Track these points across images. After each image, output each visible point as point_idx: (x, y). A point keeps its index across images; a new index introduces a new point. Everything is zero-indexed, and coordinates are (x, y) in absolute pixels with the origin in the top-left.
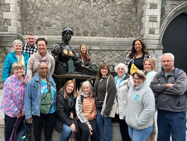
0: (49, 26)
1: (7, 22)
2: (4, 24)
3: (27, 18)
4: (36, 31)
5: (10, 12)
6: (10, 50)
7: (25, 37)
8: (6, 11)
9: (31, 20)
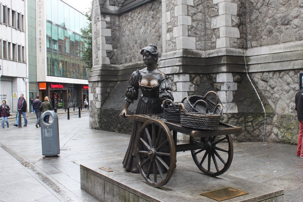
0: (287, 24)
1: (216, 33)
2: (212, 37)
3: (252, 18)
4: (266, 37)
5: (219, 16)
6: (215, 78)
7: (249, 52)
8: (214, 16)
9: (258, 19)
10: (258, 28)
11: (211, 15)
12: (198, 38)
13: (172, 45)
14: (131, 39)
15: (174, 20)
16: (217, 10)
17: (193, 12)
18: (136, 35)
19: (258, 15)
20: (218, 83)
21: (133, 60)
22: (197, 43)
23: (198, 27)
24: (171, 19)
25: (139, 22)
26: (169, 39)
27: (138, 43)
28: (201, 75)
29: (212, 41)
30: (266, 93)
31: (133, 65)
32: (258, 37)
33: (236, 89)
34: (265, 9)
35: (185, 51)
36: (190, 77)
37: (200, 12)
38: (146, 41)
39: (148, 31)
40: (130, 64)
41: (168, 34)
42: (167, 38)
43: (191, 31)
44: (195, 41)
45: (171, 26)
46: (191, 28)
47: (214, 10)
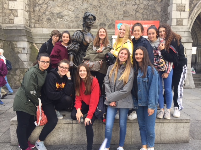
0: (61, 18)
1: (14, 13)
2: (10, 15)
3: (35, 9)
4: (46, 23)
5: (17, 1)
6: (16, 45)
7: (33, 30)
8: (12, 1)
9: (40, 11)
19: (40, 8)
20: (19, 48)
28: (3, 42)
29: (10, 18)
33: (30, 53)
34: (45, 6)
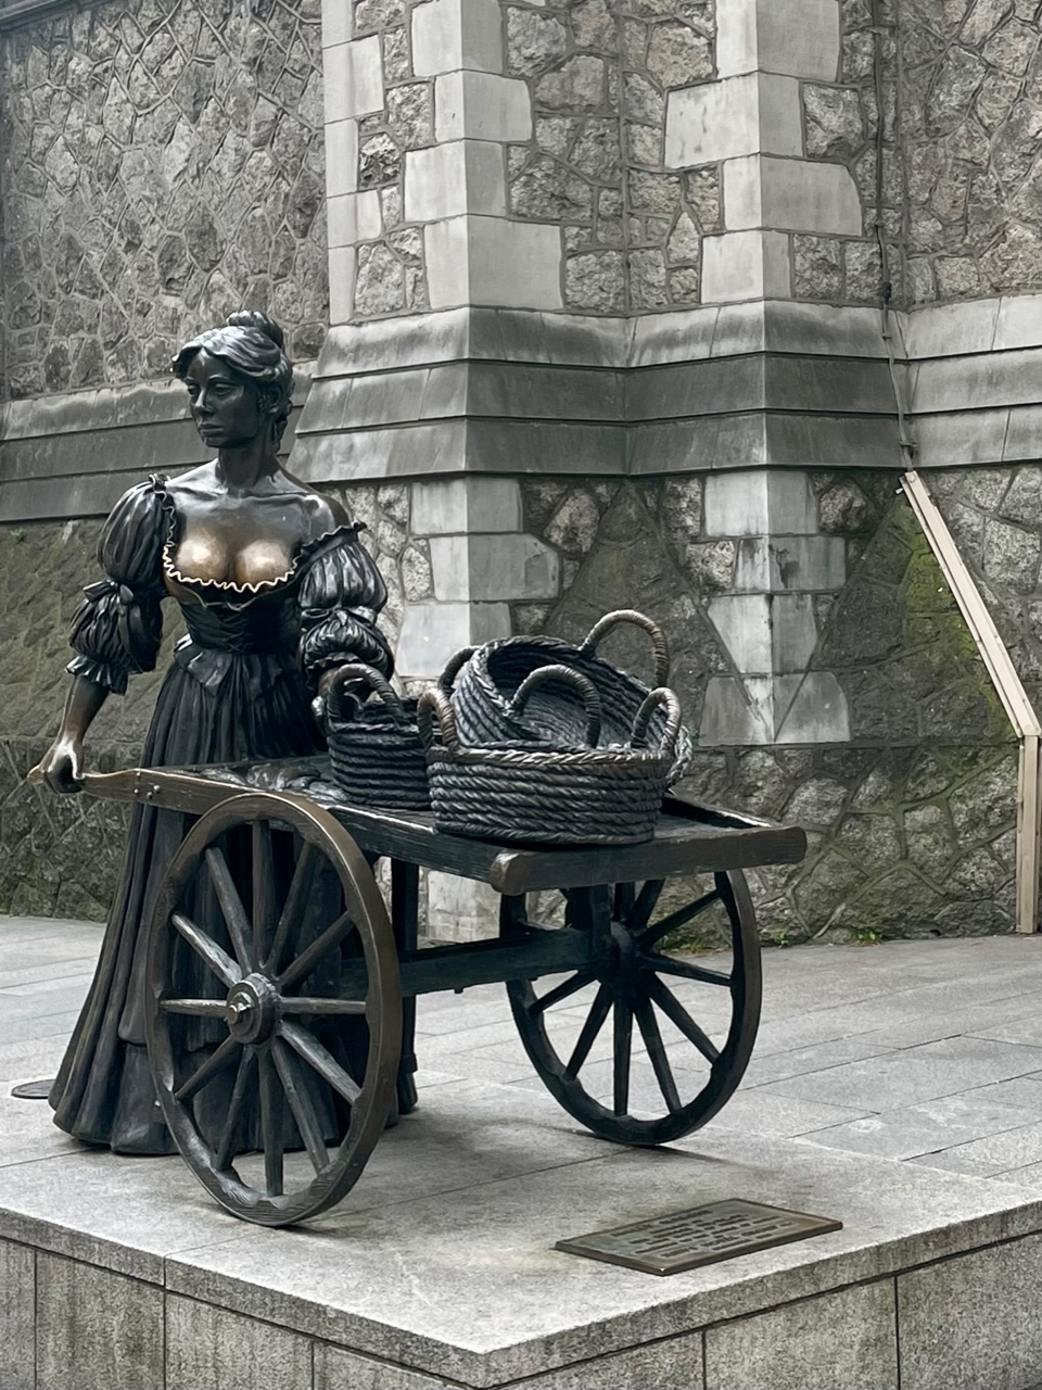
1: (698, 200)
2: (674, 228)
3: (941, 104)
4: (1029, 235)
5: (718, 85)
6: (699, 508)
7: (926, 333)
8: (687, 86)
9: (981, 112)
10: (975, 168)
11: (669, 78)
12: (575, 230)
13: (396, 276)
14: (90, 211)
15: (407, 101)
16: (703, 40)
17: (542, 52)
18: (135, 188)
19: (976, 84)
20: (715, 541)
21: (110, 370)
22: (570, 264)
23: (576, 156)
24: (387, 91)
25: (152, 95)
26: (374, 233)
27: (147, 244)
28: (601, 489)
29: (674, 256)
30: (1034, 609)
31: (105, 409)
32: (978, 233)
33: (838, 580)
34: (1022, 46)
35: (490, 322)
36: (528, 499)
37: (590, 52)
38: (205, 233)
39: (225, 162)
40: (91, 398)
41: (369, 199)
42: (362, 222)
43: (526, 184)
44: (559, 254)
45: (391, 146)
46: (530, 165)
47: (684, 44)
